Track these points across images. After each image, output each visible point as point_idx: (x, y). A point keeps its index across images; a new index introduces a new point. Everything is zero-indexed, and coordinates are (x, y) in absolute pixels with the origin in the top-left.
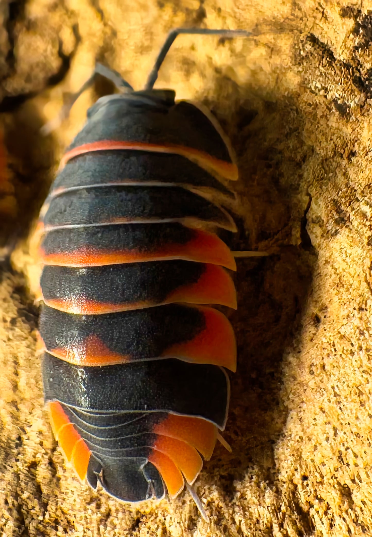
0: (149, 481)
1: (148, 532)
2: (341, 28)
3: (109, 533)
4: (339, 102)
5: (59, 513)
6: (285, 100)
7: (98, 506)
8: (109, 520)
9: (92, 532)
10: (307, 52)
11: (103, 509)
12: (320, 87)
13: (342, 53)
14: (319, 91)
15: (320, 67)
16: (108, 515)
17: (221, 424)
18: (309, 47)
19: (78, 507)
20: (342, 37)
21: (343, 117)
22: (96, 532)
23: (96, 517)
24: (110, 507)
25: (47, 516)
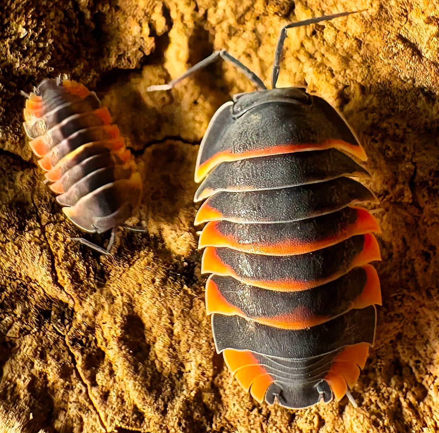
0: (321, 393)
1: (306, 422)
2: (424, 32)
3: (271, 428)
4: (426, 90)
5: (224, 422)
6: (379, 86)
7: (260, 411)
8: (270, 419)
9: (256, 430)
10: (399, 50)
11: (264, 412)
12: (408, 77)
13: (427, 52)
14: (408, 80)
15: (411, 62)
16: (268, 415)
17: (371, 343)
18: (401, 46)
19: (241, 414)
20: (426, 40)
21: (429, 102)
22: (259, 429)
23: (259, 419)
24: (270, 409)
25: (214, 426)
